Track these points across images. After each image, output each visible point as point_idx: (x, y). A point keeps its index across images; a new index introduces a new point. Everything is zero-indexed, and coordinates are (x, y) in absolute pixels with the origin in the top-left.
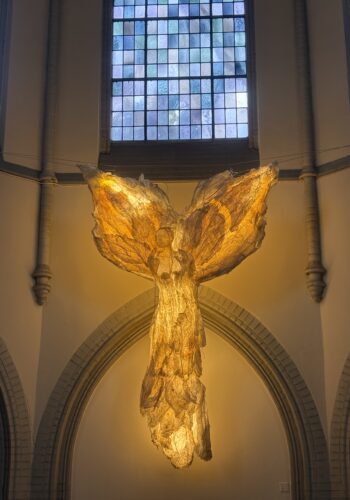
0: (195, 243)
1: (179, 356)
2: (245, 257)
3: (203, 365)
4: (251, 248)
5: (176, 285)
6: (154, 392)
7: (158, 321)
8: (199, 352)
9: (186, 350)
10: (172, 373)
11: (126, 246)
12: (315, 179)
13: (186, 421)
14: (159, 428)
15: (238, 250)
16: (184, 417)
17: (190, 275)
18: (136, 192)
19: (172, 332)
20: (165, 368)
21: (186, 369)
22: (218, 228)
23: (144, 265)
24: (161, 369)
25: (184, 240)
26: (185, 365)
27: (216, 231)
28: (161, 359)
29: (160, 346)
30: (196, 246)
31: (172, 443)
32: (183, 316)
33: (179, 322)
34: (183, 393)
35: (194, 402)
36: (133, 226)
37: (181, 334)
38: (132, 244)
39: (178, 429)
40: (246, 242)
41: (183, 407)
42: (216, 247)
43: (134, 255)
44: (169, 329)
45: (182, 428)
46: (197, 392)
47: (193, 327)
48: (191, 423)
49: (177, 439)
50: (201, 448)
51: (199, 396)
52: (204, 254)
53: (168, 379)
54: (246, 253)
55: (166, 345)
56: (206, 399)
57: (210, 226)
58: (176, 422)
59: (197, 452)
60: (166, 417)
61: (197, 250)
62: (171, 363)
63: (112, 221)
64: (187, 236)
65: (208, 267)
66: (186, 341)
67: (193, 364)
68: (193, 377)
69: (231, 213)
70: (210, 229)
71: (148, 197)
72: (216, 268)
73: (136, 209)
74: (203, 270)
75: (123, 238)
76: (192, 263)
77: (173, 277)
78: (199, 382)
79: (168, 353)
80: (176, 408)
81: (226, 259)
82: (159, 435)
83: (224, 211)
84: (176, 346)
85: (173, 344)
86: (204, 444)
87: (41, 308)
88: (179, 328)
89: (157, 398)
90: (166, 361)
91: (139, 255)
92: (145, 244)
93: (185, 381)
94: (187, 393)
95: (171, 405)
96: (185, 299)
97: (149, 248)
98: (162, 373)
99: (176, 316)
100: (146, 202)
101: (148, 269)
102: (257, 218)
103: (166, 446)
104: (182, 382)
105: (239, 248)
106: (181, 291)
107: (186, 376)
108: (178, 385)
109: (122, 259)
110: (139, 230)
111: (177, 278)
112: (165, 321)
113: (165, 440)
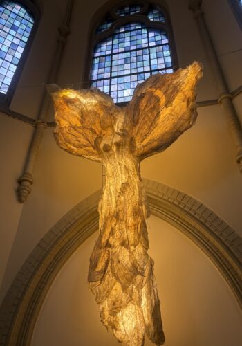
0: (135, 123)
1: (124, 226)
2: (181, 133)
3: (150, 237)
4: (186, 124)
5: (118, 157)
6: (101, 266)
7: (105, 197)
8: (145, 224)
9: (130, 220)
10: (117, 243)
11: (77, 134)
12: (231, 100)
13: (135, 296)
14: (106, 305)
15: (174, 127)
16: (132, 292)
17: (132, 151)
18: (87, 97)
19: (116, 202)
20: (111, 240)
21: (131, 240)
22: (154, 107)
23: (91, 149)
24: (108, 241)
25: (124, 122)
26: (131, 235)
27: (152, 110)
28: (108, 231)
29: (106, 219)
30: (135, 126)
31: (120, 323)
32: (125, 185)
33: (122, 192)
34: (130, 265)
35: (142, 274)
36: (82, 117)
37: (125, 204)
38: (81, 131)
39: (126, 306)
40: (181, 118)
41: (131, 280)
42: (153, 124)
43: (83, 141)
44: (114, 200)
45: (130, 305)
46: (145, 264)
47: (137, 197)
48: (140, 299)
49: (125, 319)
50: (152, 329)
51: (147, 268)
52: (144, 131)
53: (114, 250)
54: (181, 129)
55: (111, 216)
56: (154, 272)
57: (146, 106)
58: (124, 297)
59: (148, 335)
60: (113, 292)
61: (136, 129)
62: (117, 233)
63: (65, 117)
64: (127, 119)
65: (148, 143)
66: (129, 210)
67: (139, 235)
68: (140, 249)
69: (164, 93)
70: (147, 109)
71: (96, 99)
72: (155, 144)
73: (85, 106)
74: (144, 147)
75: (74, 128)
76: (132, 139)
77: (114, 148)
78: (146, 254)
79: (113, 224)
80: (123, 282)
81: (163, 135)
82: (106, 313)
83: (158, 93)
84: (121, 216)
85: (118, 213)
86: (154, 324)
87: (22, 205)
88: (122, 198)
89: (104, 271)
90: (112, 233)
91: (87, 140)
92: (91, 130)
93: (132, 253)
94: (134, 265)
95: (117, 278)
96: (127, 170)
97: (95, 133)
98: (108, 245)
99: (119, 186)
100: (94, 101)
101: (96, 151)
102: (188, 102)
103: (114, 327)
104: (128, 254)
105: (175, 125)
106: (123, 162)
107: (132, 248)
108: (125, 257)
109: (74, 145)
110: (87, 120)
111: (118, 149)
112: (110, 192)
113: (112, 319)
